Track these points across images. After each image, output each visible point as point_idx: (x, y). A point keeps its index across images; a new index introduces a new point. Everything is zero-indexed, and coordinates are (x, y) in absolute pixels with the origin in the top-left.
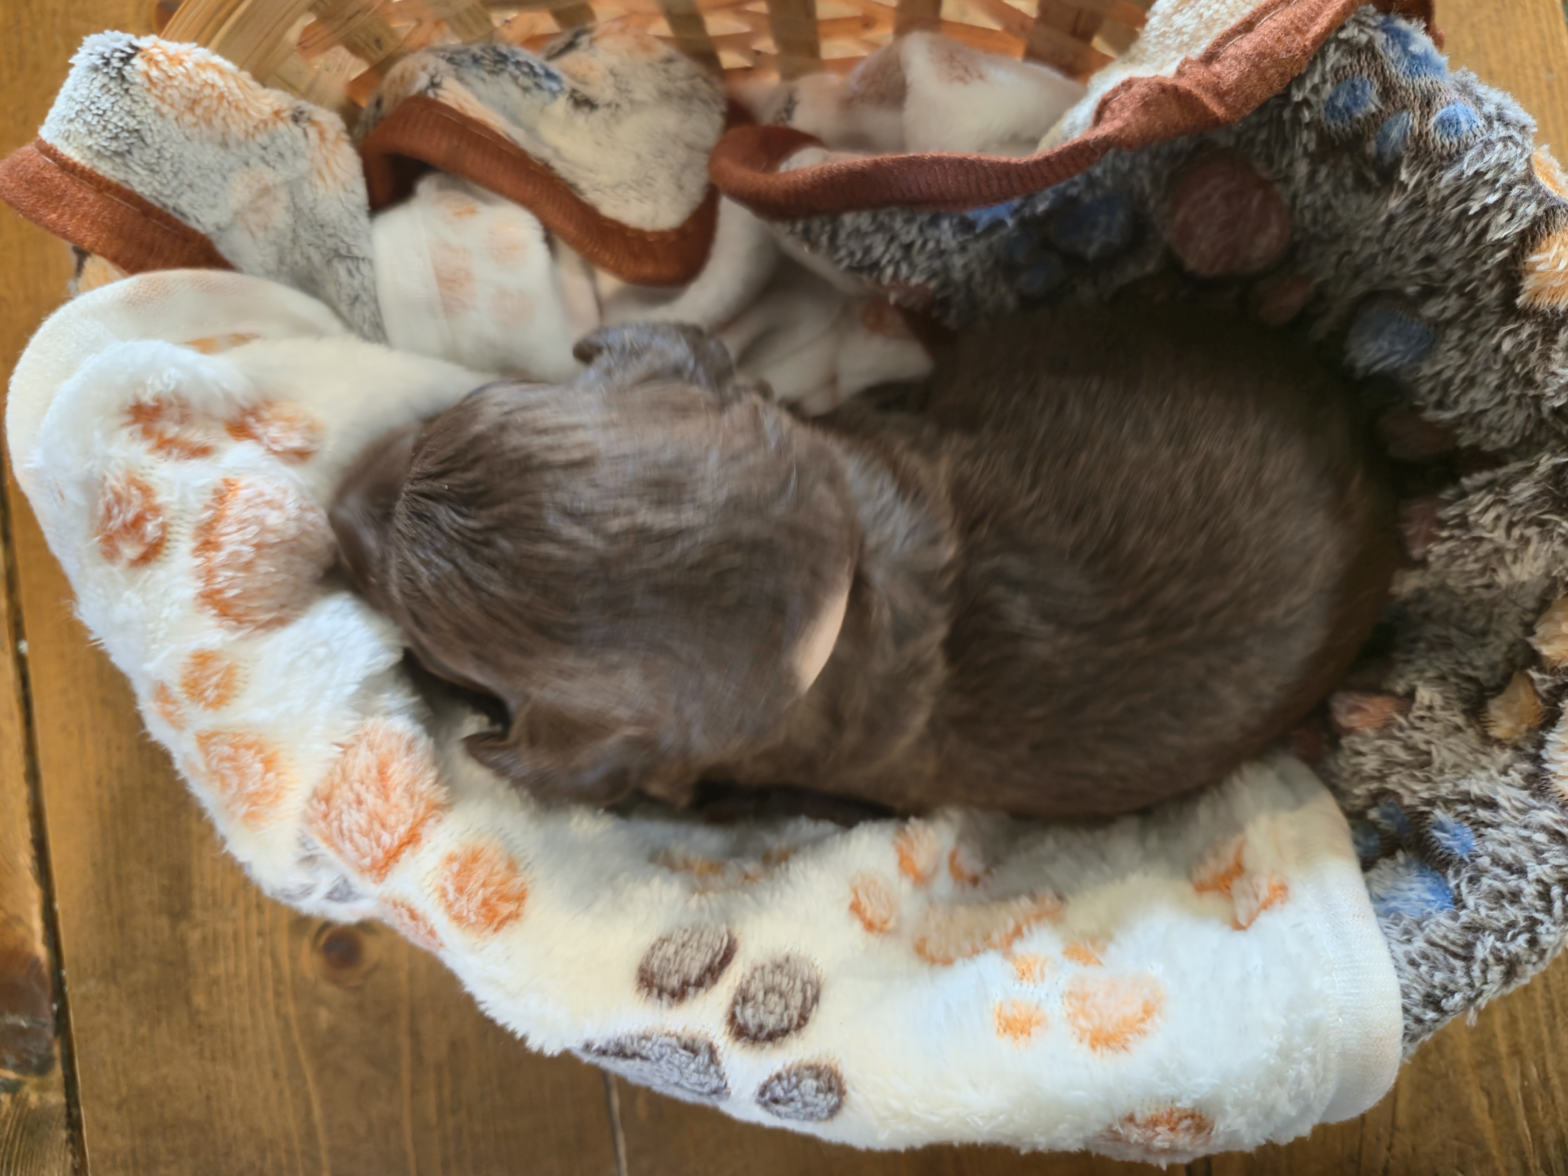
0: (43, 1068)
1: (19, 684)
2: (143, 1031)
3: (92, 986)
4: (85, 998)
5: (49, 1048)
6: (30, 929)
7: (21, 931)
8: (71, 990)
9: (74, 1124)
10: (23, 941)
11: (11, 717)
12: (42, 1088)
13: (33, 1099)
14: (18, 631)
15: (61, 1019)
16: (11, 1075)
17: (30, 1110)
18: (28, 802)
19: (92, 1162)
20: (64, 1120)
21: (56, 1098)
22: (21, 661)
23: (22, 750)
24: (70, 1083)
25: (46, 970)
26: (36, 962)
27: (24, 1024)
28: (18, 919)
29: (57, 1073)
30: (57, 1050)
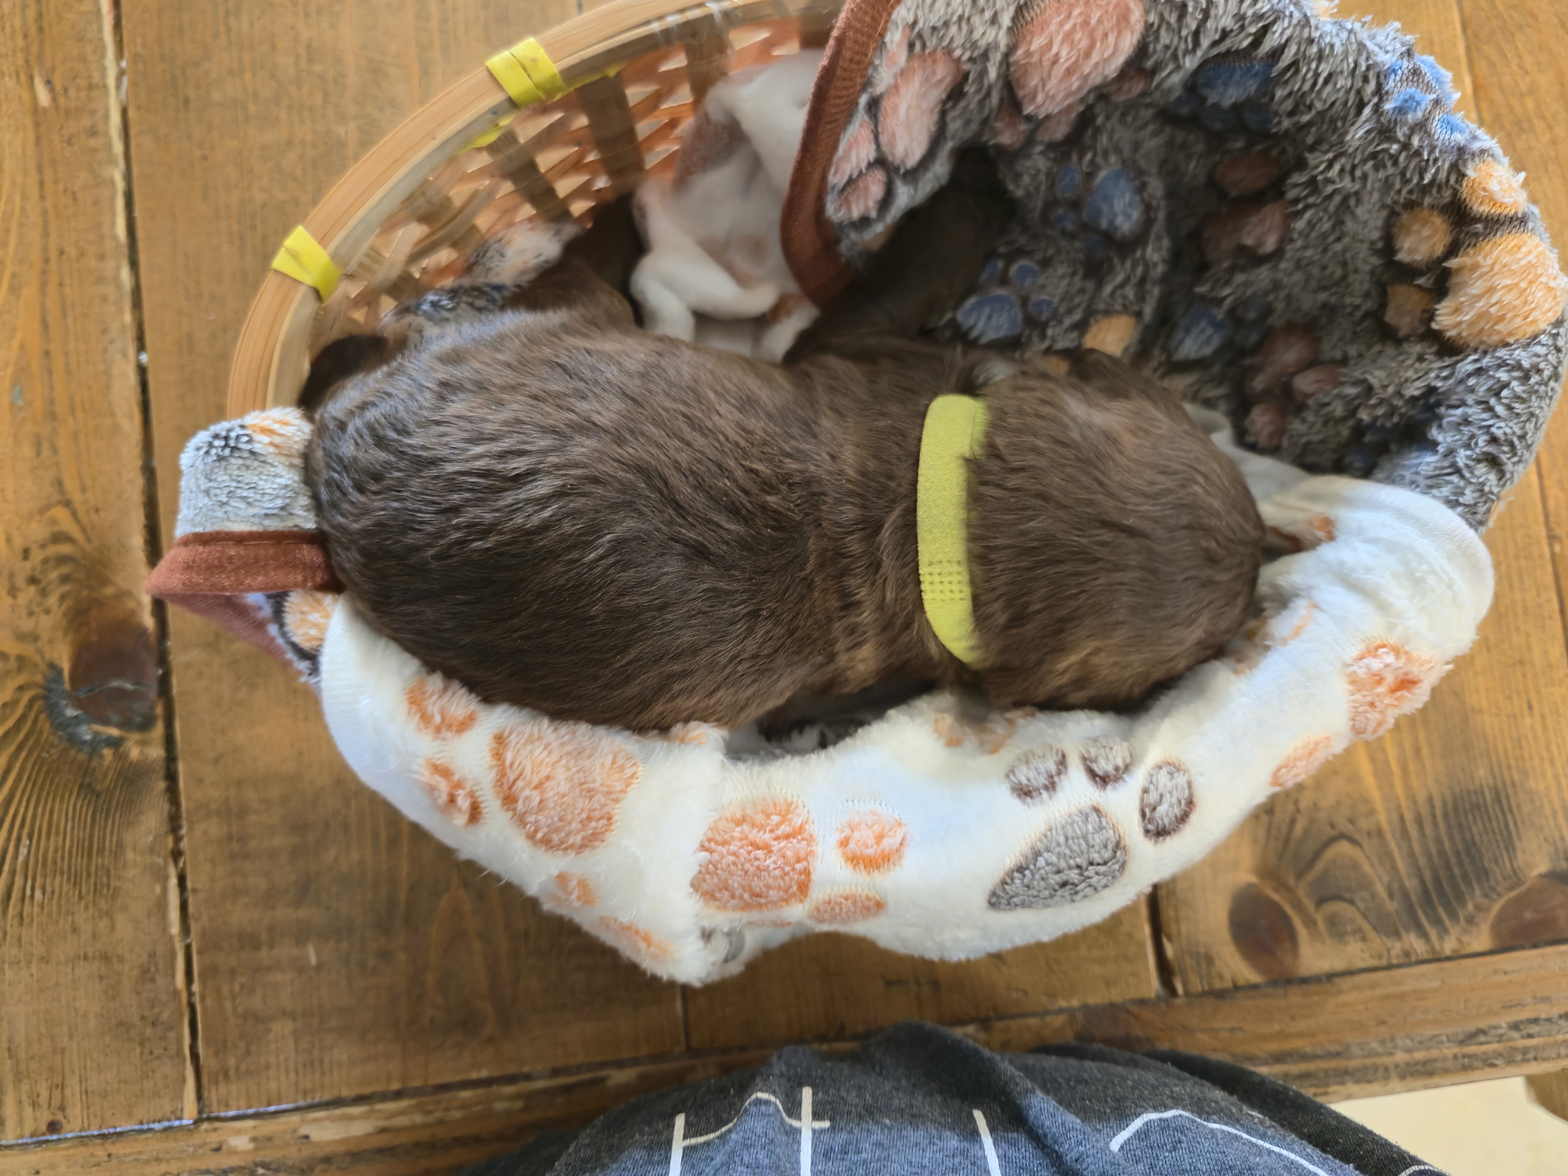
0: (146, 725)
1: (138, 390)
2: (242, 694)
3: (196, 655)
4: (188, 666)
5: (152, 708)
6: (139, 604)
7: (131, 604)
8: (177, 659)
9: (171, 777)
10: (133, 613)
11: (131, 417)
12: (143, 743)
13: (135, 753)
14: (141, 346)
15: (164, 683)
16: (114, 732)
17: (131, 762)
18: (143, 492)
19: (188, 811)
20: (162, 773)
21: (156, 752)
22: (142, 371)
23: (140, 446)
24: (169, 741)
25: (153, 639)
26: (143, 631)
27: (129, 686)
28: (129, 594)
29: (159, 730)
30: (159, 710)
